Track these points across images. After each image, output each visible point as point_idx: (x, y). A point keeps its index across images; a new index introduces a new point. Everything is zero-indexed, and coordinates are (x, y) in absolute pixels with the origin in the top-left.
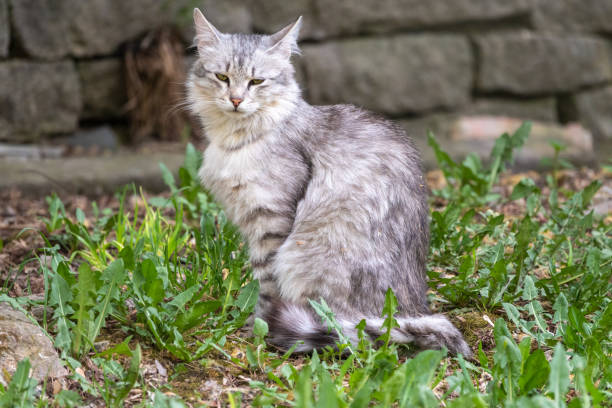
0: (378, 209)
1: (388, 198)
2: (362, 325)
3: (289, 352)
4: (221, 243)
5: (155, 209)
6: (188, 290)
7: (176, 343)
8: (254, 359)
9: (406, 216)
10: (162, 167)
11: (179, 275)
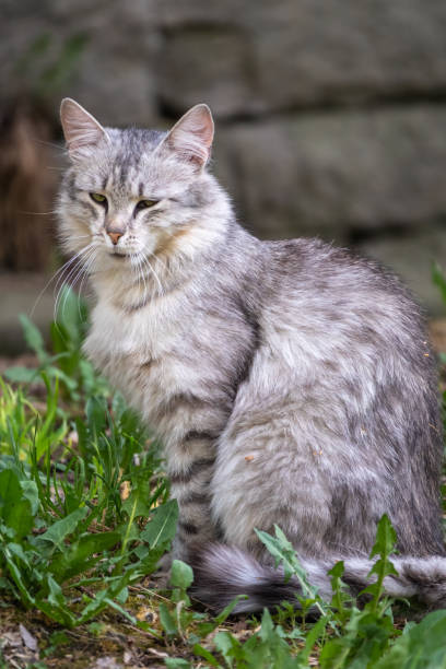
0: (359, 397)
1: (374, 377)
2: (337, 571)
3: (226, 612)
4: (118, 441)
5: (15, 386)
6: (68, 518)
7: (51, 599)
8: (172, 622)
9: (405, 402)
10: (25, 320)
11: (53, 490)
